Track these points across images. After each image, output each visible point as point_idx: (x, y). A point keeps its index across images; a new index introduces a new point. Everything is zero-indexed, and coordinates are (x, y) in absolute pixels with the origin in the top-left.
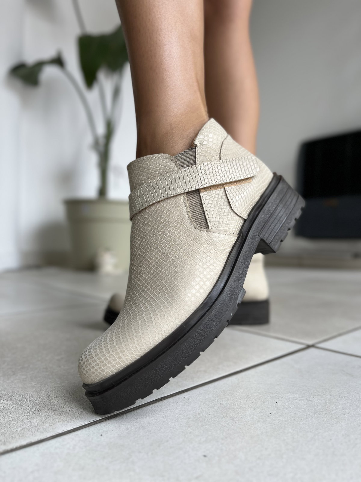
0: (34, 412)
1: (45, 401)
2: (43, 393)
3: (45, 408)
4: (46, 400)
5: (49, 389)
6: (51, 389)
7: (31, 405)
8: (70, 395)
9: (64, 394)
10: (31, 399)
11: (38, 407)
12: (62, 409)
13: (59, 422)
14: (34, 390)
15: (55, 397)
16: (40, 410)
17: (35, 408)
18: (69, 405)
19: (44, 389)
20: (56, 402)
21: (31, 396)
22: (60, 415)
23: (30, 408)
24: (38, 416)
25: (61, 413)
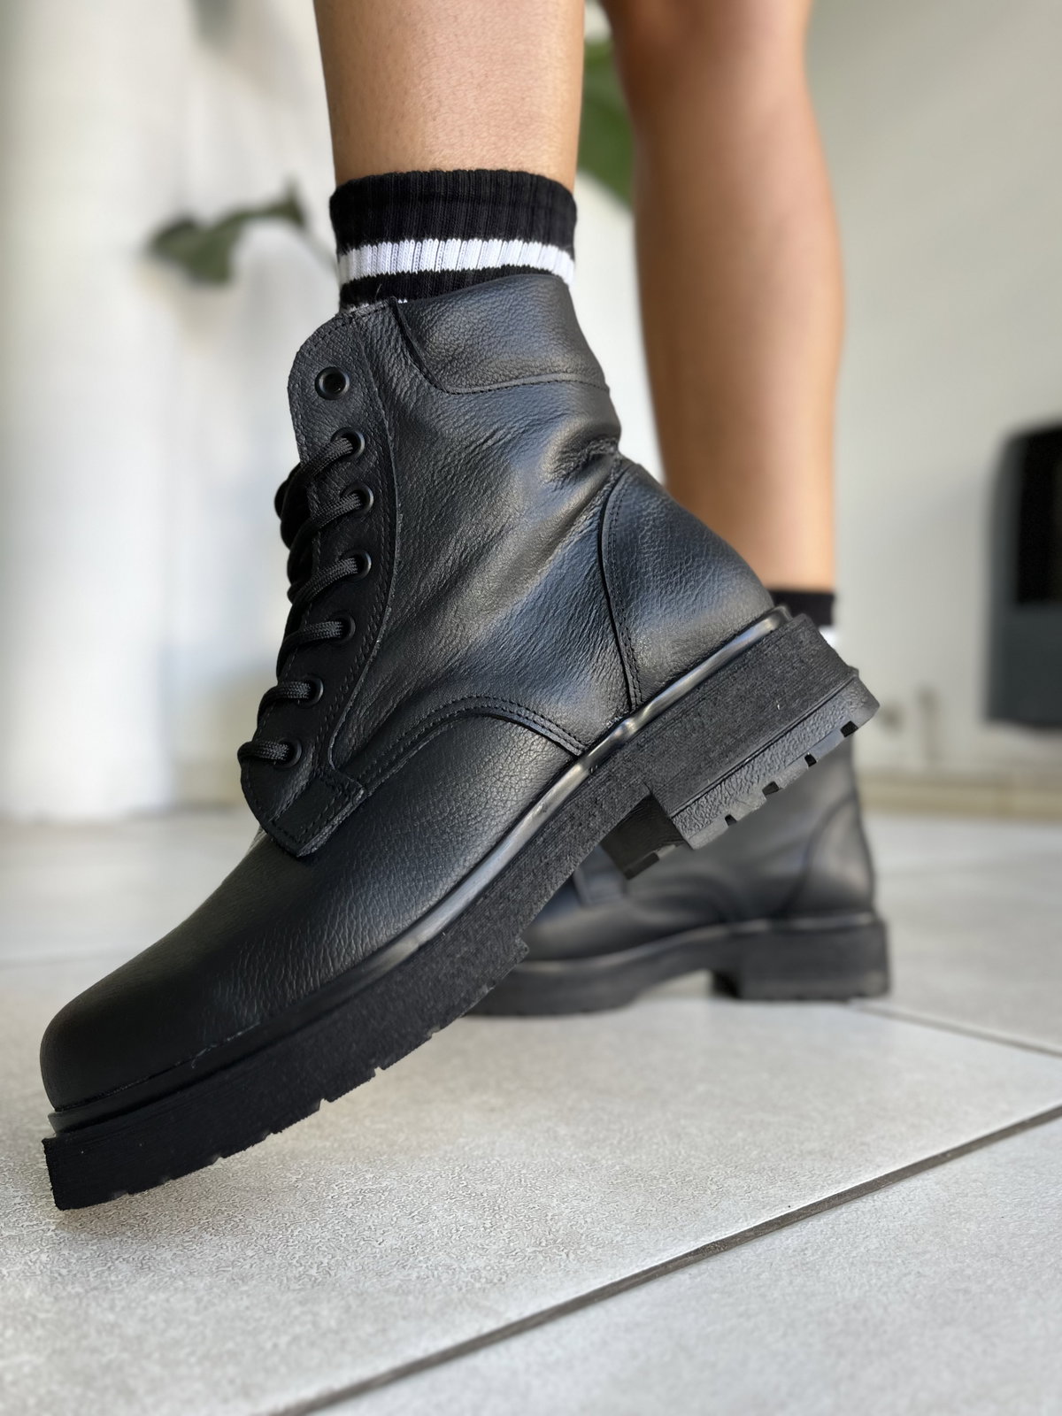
0: (316, 1279)
1: (341, 1239)
2: (330, 1211)
3: (349, 1265)
4: (344, 1235)
5: (346, 1197)
6: (352, 1200)
7: (301, 1254)
8: (416, 1221)
9: (395, 1219)
10: (296, 1233)
11: (326, 1261)
12: (405, 1273)
13: (404, 1318)
14: (300, 1199)
15: (370, 1228)
16: (332, 1273)
17: (316, 1265)
18: (422, 1258)
19: (330, 1197)
20: (376, 1244)
21: (292, 1219)
22: (400, 1291)
23: (301, 1265)
24: (333, 1294)
25: (404, 1286)
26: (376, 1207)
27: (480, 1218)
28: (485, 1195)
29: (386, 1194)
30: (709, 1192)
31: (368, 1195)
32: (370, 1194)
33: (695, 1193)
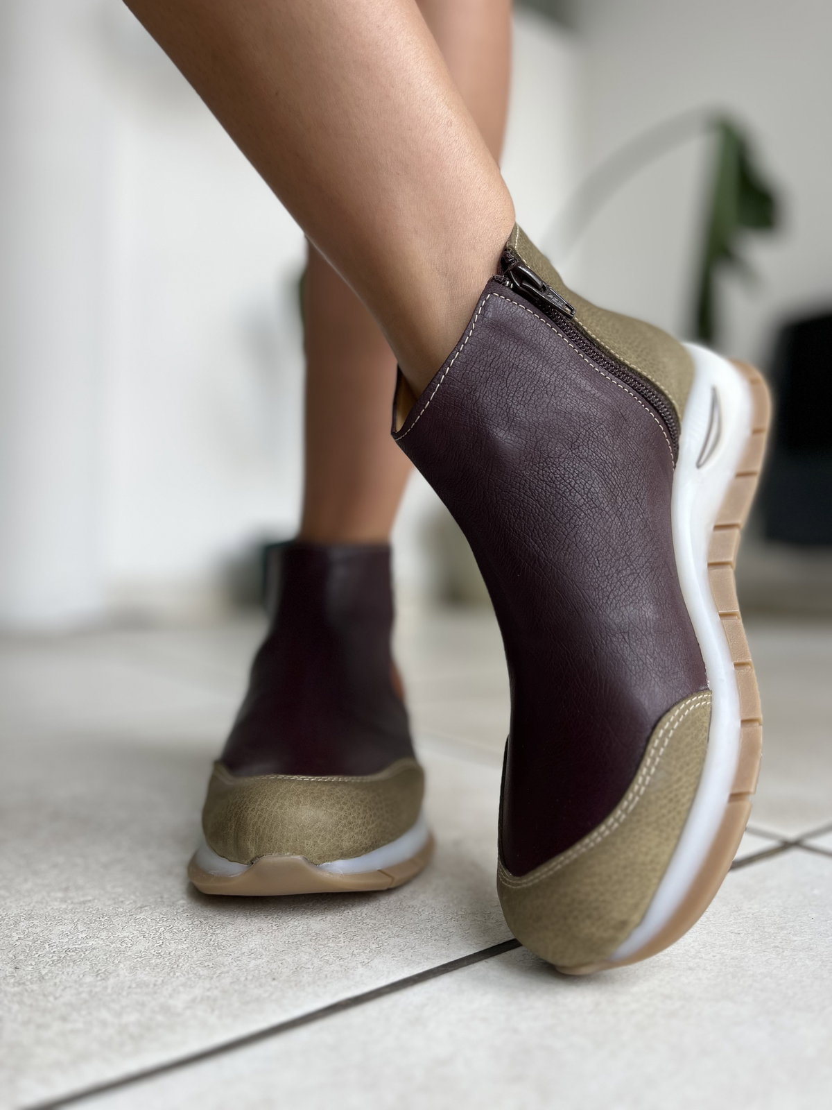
26: (72, 964)
27: (155, 976)
28: (172, 954)
29: (87, 953)
30: (367, 951)
31: (70, 954)
32: (73, 954)
33: (355, 952)
